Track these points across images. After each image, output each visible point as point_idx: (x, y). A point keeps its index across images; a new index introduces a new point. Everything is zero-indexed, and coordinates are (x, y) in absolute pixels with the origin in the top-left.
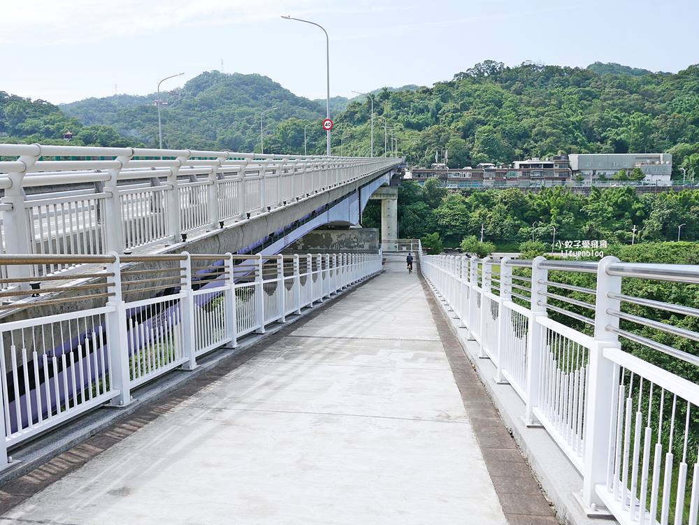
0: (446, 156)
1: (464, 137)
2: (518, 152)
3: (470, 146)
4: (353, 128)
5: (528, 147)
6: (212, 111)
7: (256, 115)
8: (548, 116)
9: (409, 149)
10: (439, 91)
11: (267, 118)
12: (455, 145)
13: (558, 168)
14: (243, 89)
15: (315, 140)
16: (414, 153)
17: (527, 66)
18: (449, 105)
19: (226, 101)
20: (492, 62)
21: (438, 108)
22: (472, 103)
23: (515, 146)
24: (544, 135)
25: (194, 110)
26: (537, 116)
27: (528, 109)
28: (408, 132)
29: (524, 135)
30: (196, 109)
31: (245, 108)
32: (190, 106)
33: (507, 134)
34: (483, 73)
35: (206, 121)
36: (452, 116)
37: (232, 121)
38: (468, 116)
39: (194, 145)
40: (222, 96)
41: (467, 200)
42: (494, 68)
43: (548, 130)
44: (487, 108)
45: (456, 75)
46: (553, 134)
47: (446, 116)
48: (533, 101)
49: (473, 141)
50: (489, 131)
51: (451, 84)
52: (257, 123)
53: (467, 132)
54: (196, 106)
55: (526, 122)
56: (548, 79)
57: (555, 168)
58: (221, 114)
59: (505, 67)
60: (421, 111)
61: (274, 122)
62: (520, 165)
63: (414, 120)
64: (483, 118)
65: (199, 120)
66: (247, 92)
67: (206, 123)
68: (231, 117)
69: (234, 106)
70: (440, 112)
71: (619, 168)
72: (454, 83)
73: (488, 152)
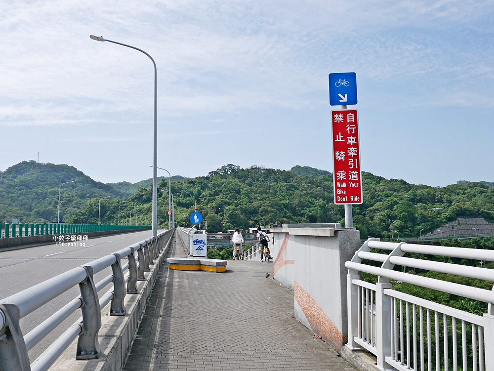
0: (206, 225)
1: (217, 212)
2: (251, 222)
3: (221, 218)
4: (141, 206)
5: (257, 220)
6: (29, 190)
7: (64, 194)
8: (268, 200)
9: (181, 220)
10: (200, 183)
11: (73, 196)
12: (211, 217)
14: (54, 175)
15: (114, 213)
16: (184, 223)
17: (254, 168)
18: (206, 192)
19: (40, 183)
20: (232, 165)
21: (199, 193)
22: (221, 191)
23: (249, 218)
24: (267, 212)
25: (14, 189)
26: (261, 200)
27: (256, 195)
28: (180, 209)
29: (255, 212)
30: (17, 188)
31: (55, 189)
32: (11, 186)
33: (244, 211)
34: (227, 172)
35: (24, 197)
36: (209, 199)
37: (44, 198)
38: (218, 199)
39: (15, 215)
40: (37, 180)
41: (221, 253)
42: (233, 169)
43: (269, 209)
44: (231, 195)
45: (210, 173)
46: (272, 211)
47: (205, 199)
48: (259, 191)
49: (222, 216)
50: (233, 209)
51: (207, 178)
52: (66, 200)
53: (219, 210)
54: (16, 186)
55: (256, 204)
56: (267, 177)
58: (36, 193)
59: (241, 169)
60: (188, 195)
61: (79, 199)
62: (253, 231)
63: (184, 201)
64: (228, 201)
65: (18, 197)
66: (57, 177)
67: (24, 199)
68: (44, 195)
69: (47, 187)
70: (200, 196)
72: (209, 178)
73: (233, 223)
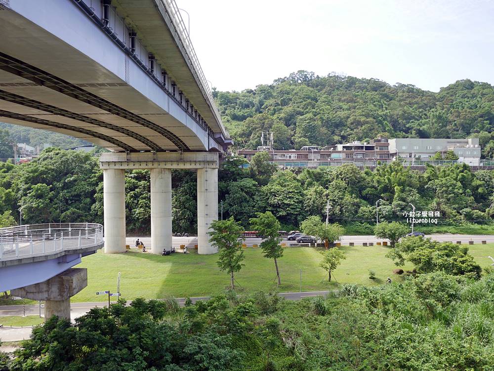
0: (272, 138)
1: (288, 125)
2: (336, 138)
3: (292, 133)
5: (345, 134)
8: (359, 109)
9: (235, 135)
10: (262, 91)
12: (278, 130)
13: (378, 150)
16: (240, 139)
17: (332, 77)
18: (271, 101)
20: (303, 71)
21: (261, 103)
22: (291, 100)
23: (333, 133)
24: (358, 123)
26: (349, 109)
27: (341, 104)
28: (235, 123)
29: (340, 125)
33: (327, 123)
34: (297, 81)
36: (274, 109)
38: (288, 109)
42: (306, 76)
43: (363, 119)
44: (304, 103)
45: (276, 81)
46: (367, 123)
47: (269, 109)
48: (343, 99)
49: (294, 129)
50: (311, 119)
51: (271, 87)
53: (289, 121)
55: (342, 114)
56: (350, 86)
57: (376, 150)
59: (316, 76)
60: (247, 106)
62: (344, 147)
63: (240, 114)
64: (302, 110)
70: (263, 107)
71: (432, 151)
72: (274, 87)
73: (310, 138)
